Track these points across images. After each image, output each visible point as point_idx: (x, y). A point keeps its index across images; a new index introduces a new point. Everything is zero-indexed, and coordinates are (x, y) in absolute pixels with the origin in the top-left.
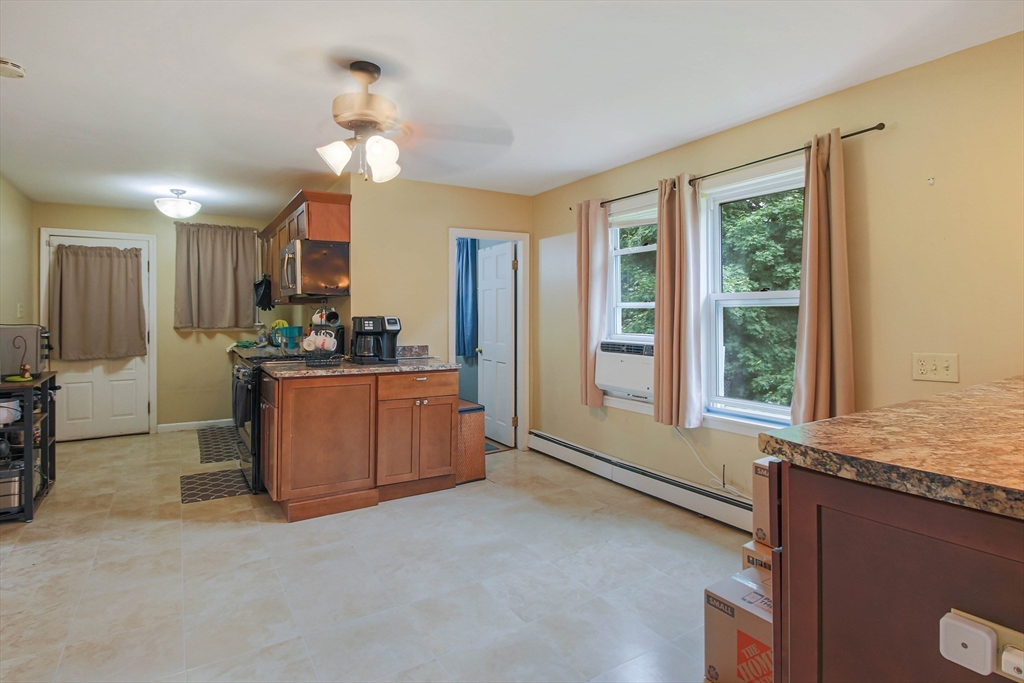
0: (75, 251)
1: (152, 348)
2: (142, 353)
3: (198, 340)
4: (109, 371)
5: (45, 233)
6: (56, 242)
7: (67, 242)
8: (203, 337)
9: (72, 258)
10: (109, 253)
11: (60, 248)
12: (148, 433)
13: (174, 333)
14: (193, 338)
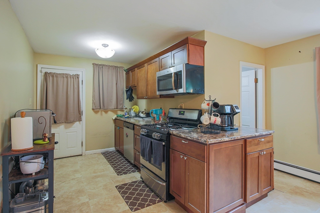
0: (53, 75)
1: (84, 117)
2: (80, 120)
3: (102, 114)
4: (66, 128)
5: (39, 67)
6: (44, 71)
7: (49, 71)
8: (103, 113)
9: (51, 78)
10: (67, 76)
11: (46, 73)
12: (82, 155)
13: (92, 111)
14: (100, 113)
